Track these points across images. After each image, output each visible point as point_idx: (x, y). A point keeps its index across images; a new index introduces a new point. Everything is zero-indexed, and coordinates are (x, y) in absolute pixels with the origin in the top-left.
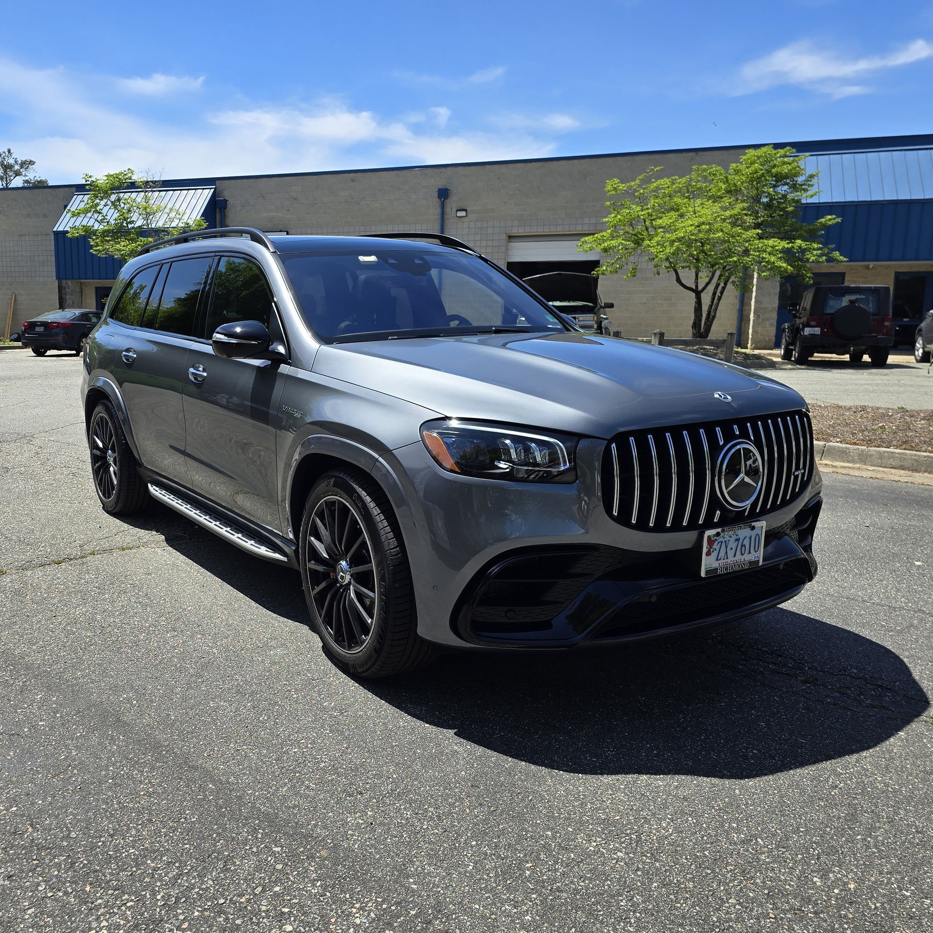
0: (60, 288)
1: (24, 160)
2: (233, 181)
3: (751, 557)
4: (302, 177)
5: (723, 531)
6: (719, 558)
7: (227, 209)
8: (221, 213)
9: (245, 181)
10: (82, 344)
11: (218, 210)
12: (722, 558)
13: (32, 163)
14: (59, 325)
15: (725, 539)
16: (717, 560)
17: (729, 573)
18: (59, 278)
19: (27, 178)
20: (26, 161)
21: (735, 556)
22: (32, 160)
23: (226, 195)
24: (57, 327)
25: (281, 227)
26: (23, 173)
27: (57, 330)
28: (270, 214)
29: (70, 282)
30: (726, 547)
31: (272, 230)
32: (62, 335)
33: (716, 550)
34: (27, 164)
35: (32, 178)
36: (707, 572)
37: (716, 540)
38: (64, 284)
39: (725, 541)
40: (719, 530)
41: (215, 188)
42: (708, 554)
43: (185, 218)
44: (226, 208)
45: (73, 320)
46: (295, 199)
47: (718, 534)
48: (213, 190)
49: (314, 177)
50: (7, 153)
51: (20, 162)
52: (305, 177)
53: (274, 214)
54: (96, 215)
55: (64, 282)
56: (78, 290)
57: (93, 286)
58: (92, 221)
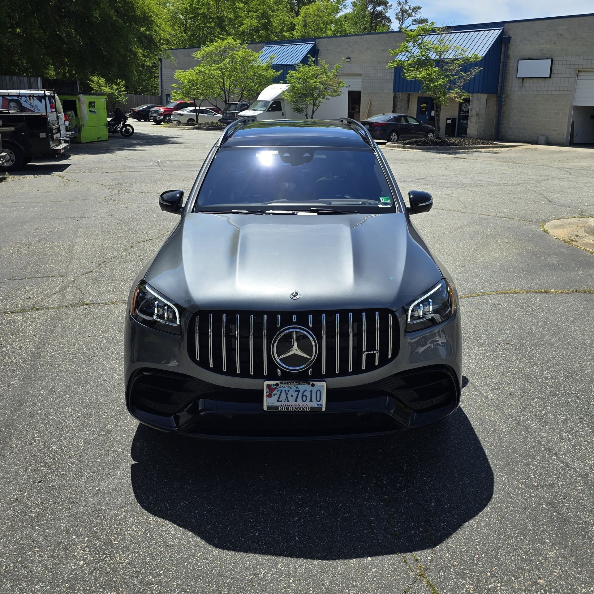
0: (395, 98)
1: (415, 6)
2: (516, 24)
3: (314, 404)
4: (568, 19)
5: (281, 383)
6: (280, 400)
7: (510, 44)
8: (505, 46)
9: (525, 23)
10: (391, 137)
11: (503, 45)
12: (283, 401)
13: (419, 8)
14: (378, 124)
15: (285, 389)
16: (278, 401)
17: (289, 411)
18: (394, 91)
19: (415, 18)
20: (416, 7)
21: (296, 401)
22: (420, 6)
23: (511, 33)
24: (377, 125)
25: (548, 56)
26: (414, 15)
27: (376, 127)
28: (541, 46)
29: (400, 94)
30: (287, 394)
31: (541, 58)
32: (379, 131)
33: (276, 394)
34: (416, 9)
35: (418, 18)
36: (268, 408)
37: (276, 388)
38: (397, 95)
39: (285, 391)
40: (278, 382)
41: (503, 29)
42: (269, 396)
43: (466, 54)
44: (510, 42)
45: (389, 121)
46: (561, 35)
47: (277, 385)
48: (501, 30)
49: (577, 18)
50: (405, 2)
51: (412, 8)
52: (571, 19)
53: (544, 46)
54: (407, 53)
55: (397, 93)
56: (406, 98)
57: (417, 96)
58: (405, 57)
